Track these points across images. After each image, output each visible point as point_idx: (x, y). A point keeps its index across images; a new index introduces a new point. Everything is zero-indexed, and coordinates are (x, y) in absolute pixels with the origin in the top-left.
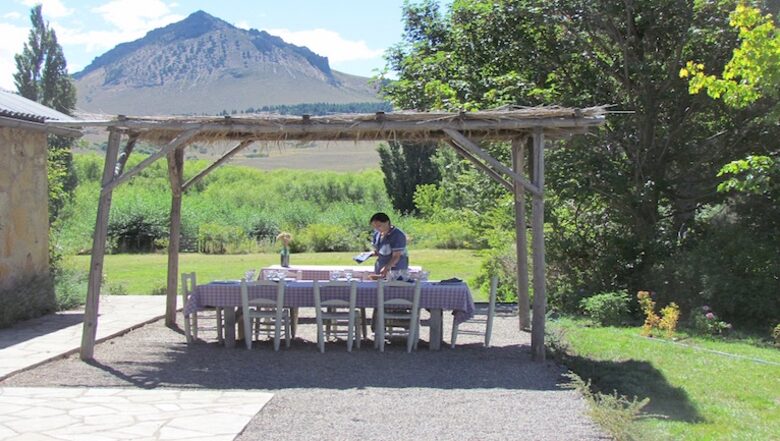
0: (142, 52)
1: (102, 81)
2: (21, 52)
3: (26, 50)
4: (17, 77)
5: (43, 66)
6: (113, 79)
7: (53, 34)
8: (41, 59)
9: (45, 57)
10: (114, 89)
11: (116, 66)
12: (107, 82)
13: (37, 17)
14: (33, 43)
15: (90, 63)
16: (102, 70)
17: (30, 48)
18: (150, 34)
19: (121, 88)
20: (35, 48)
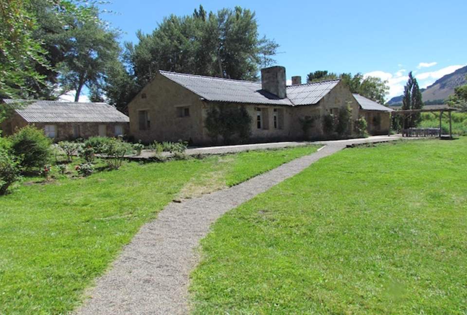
0: (453, 77)
1: (438, 88)
2: (406, 85)
3: (407, 85)
4: (404, 92)
5: (412, 88)
6: (443, 87)
7: (415, 79)
8: (411, 86)
9: (413, 86)
10: (443, 90)
11: (444, 83)
12: (440, 88)
13: (410, 75)
14: (409, 82)
15: (434, 82)
16: (439, 84)
17: (408, 84)
18: (457, 71)
19: (445, 90)
20: (410, 84)
